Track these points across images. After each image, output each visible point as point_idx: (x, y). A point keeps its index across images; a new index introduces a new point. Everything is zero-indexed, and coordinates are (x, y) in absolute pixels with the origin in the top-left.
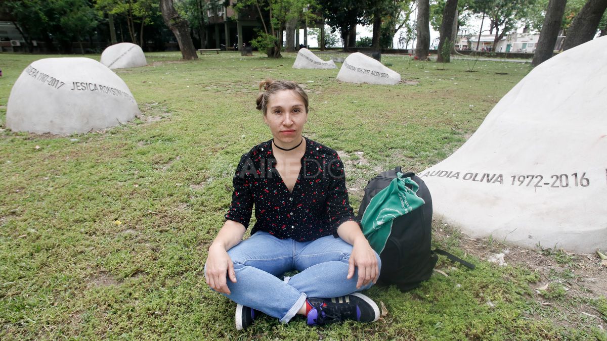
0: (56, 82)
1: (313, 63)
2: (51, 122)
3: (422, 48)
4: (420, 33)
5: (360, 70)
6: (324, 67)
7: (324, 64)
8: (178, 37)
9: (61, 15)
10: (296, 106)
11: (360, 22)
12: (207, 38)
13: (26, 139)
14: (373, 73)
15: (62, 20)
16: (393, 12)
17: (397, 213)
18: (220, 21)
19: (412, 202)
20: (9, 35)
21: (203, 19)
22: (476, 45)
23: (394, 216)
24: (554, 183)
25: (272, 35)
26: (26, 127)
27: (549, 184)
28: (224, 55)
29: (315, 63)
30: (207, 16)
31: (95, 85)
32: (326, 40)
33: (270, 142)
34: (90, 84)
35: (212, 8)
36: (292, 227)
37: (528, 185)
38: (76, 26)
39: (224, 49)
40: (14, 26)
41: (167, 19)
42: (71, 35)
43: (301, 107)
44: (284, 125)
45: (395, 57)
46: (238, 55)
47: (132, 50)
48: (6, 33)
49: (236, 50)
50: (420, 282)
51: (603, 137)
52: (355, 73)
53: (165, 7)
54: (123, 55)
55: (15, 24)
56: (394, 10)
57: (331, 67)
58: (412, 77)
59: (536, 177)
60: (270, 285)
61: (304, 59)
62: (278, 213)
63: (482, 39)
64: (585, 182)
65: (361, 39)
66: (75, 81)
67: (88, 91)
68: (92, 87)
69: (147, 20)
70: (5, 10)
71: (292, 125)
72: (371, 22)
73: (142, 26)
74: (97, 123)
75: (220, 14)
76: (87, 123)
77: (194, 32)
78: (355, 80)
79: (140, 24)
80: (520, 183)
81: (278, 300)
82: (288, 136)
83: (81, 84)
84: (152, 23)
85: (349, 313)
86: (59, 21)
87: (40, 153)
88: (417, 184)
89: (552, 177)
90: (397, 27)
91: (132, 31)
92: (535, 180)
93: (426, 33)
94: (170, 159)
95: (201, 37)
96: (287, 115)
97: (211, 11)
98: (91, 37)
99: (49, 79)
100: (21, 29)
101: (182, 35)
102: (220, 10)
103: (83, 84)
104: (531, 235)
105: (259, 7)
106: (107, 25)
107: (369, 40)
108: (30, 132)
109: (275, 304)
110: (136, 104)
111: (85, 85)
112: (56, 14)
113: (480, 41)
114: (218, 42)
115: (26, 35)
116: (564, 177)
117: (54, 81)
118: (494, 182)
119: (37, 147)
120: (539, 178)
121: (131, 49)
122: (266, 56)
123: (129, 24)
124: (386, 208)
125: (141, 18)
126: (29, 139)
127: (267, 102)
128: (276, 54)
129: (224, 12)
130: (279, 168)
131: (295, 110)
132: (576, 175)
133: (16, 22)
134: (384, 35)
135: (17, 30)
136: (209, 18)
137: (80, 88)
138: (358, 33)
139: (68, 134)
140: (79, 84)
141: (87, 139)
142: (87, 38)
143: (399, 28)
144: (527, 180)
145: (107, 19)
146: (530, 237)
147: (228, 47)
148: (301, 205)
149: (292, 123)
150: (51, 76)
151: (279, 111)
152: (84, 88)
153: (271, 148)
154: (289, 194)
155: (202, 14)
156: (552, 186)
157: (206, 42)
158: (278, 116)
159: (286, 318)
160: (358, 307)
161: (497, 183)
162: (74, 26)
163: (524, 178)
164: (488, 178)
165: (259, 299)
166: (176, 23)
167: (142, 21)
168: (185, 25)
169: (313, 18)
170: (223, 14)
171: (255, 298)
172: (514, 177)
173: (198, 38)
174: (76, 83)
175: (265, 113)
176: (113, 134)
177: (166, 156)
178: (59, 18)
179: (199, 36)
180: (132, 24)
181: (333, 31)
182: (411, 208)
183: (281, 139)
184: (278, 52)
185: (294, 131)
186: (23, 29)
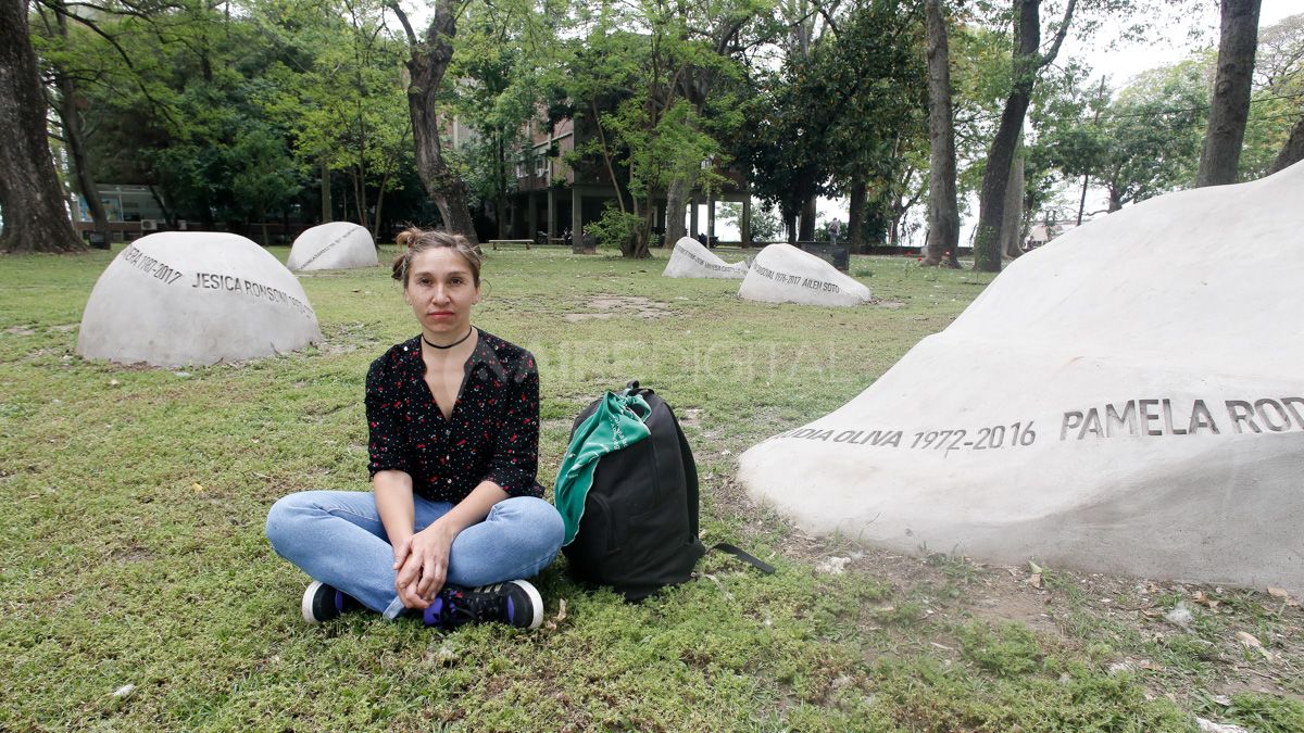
0: (168, 272)
1: (703, 266)
2: (151, 343)
3: (942, 241)
4: (937, 212)
5: (781, 277)
6: (726, 275)
7: (726, 269)
8: (446, 213)
9: (235, 171)
10: (455, 273)
11: (822, 191)
12: (512, 220)
13: (102, 371)
14: (807, 283)
15: (236, 181)
16: (890, 172)
17: (601, 448)
18: (540, 186)
19: (628, 430)
20: (140, 211)
21: (504, 182)
23: (596, 453)
24: (980, 443)
25: (633, 213)
26: (108, 352)
27: (971, 444)
28: (538, 252)
29: (708, 266)
30: (515, 176)
31: (237, 280)
32: (755, 228)
33: (419, 338)
34: (227, 278)
35: (526, 162)
36: (450, 481)
37: (936, 448)
38: (261, 192)
39: (540, 241)
40: (151, 194)
41: (427, 178)
42: (246, 208)
43: (464, 275)
44: (435, 304)
45: (889, 261)
46: (568, 252)
47: (351, 235)
48: (136, 205)
49: (568, 243)
50: (661, 586)
51: (1076, 359)
52: (771, 283)
53: (424, 158)
54: (333, 245)
55: (153, 191)
56: (893, 168)
58: (897, 294)
59: (956, 434)
60: (367, 550)
61: (687, 258)
62: (423, 455)
64: (1028, 437)
65: (826, 225)
66: (201, 272)
67: (222, 290)
68: (231, 284)
69: (391, 182)
70: (138, 165)
71: (448, 303)
72: (843, 190)
73: (382, 193)
74: (231, 349)
75: (540, 173)
76: (214, 347)
77: (487, 207)
78: (772, 298)
79: (378, 189)
80: (925, 443)
81: (378, 577)
82: (440, 321)
83: (212, 276)
84: (402, 188)
85: (496, 609)
86: (231, 183)
87: (116, 391)
88: (647, 406)
89: (980, 432)
90: (905, 201)
91: (360, 200)
92: (953, 438)
93: (949, 211)
94: (338, 407)
95: (500, 218)
96: (440, 287)
97: (523, 166)
98: (286, 214)
99: (157, 267)
100: (162, 200)
101: (452, 210)
102: (540, 164)
103: (214, 278)
104: (912, 529)
105: (610, 158)
106: (318, 190)
107: (843, 227)
108: (113, 360)
109: (372, 583)
110: (314, 320)
111: (219, 280)
112: (227, 170)
114: (532, 228)
115: (169, 211)
116: (999, 431)
117: (166, 269)
118: (883, 445)
119: (114, 382)
120: (960, 434)
121: (349, 233)
122: (620, 253)
123: (356, 189)
124: (588, 443)
125: (381, 178)
126: (107, 371)
127: (408, 265)
128: (641, 249)
129: (548, 169)
130: (430, 378)
131: (454, 280)
132: (1018, 426)
133: (154, 187)
134: (870, 217)
135: (154, 200)
136: (518, 181)
137: (210, 283)
138: (821, 213)
139: (177, 367)
140: (207, 278)
141: (208, 374)
142: (281, 215)
143: (908, 205)
144: (940, 438)
145: (320, 180)
146: (909, 532)
147: (553, 236)
148: (464, 441)
149: (448, 300)
150: (160, 261)
151: (427, 280)
152: (215, 285)
153: (419, 345)
154: (444, 424)
155: (503, 171)
156: (976, 448)
157: (509, 228)
158: (425, 288)
159: (392, 609)
160: (510, 598)
161: (889, 446)
162: (256, 193)
163: (937, 434)
164: (877, 438)
165: (344, 569)
166: (444, 187)
167: (381, 184)
168: (461, 191)
169: (718, 181)
170: (546, 173)
171: (339, 567)
172: (921, 434)
173: (493, 218)
174: (203, 275)
175: (406, 285)
176: (257, 368)
177: (331, 403)
178: (231, 177)
179: (497, 214)
180: (363, 188)
181: (767, 208)
182: (624, 441)
183: (430, 327)
184: (642, 247)
185: (452, 313)
186: (165, 200)
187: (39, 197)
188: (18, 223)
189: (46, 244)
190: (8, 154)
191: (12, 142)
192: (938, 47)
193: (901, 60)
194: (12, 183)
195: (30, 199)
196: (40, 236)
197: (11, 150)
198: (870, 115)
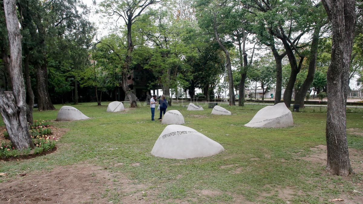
3: (232, 100)
5: (220, 111)
6: (199, 110)
7: (199, 109)
14: (224, 112)
22: (255, 94)
29: (196, 108)
41: (126, 90)
53: (124, 86)
57: (202, 110)
61: (192, 107)
63: (257, 91)
113: (256, 92)
187: (47, 98)
188: (43, 104)
189: (49, 108)
190: (41, 89)
191: (43, 86)
192: (229, 63)
193: (216, 58)
194: (41, 95)
195: (45, 98)
196: (48, 106)
197: (42, 88)
198: (210, 70)
